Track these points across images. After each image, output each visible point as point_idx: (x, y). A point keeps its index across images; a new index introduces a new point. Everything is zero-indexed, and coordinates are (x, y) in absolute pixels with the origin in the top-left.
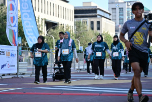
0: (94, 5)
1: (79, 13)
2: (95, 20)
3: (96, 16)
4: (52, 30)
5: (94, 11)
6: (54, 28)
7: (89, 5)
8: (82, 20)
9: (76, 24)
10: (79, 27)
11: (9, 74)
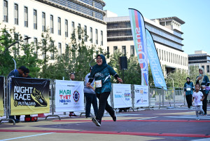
0: (203, 52)
1: (192, 59)
2: (205, 65)
3: (206, 62)
4: (171, 74)
5: (205, 57)
6: (173, 72)
7: (199, 53)
8: (195, 65)
9: (190, 68)
10: (193, 70)
11: (142, 108)
